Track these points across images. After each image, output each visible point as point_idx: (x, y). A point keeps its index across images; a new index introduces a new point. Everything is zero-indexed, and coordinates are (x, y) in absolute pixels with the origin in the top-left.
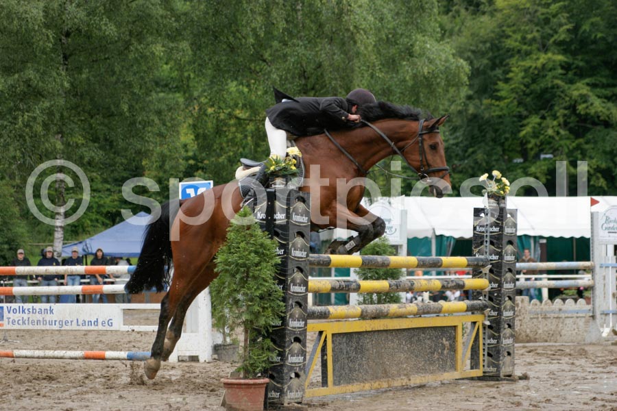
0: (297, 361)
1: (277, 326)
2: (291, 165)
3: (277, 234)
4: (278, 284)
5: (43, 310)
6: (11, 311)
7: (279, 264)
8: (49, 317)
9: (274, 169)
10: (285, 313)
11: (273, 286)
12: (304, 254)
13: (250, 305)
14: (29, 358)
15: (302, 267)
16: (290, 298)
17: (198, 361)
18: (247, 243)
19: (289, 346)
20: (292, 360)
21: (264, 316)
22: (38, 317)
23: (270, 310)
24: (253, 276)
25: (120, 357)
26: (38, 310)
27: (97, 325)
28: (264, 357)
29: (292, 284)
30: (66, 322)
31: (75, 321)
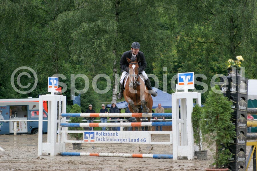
0: (242, 160)
1: (232, 143)
2: (239, 65)
3: (232, 98)
4: (232, 123)
5: (113, 134)
6: (98, 134)
7: (233, 113)
8: (116, 137)
9: (230, 67)
10: (236, 136)
11: (230, 124)
12: (245, 108)
13: (219, 133)
14: (107, 156)
15: (244, 114)
16: (238, 129)
17: (187, 159)
18: (217, 103)
19: (238, 153)
20: (239, 159)
21: (226, 138)
22: (111, 137)
23: (229, 135)
24: (220, 119)
25: (150, 157)
26: (110, 134)
27: (138, 141)
28: (226, 158)
29: (239, 123)
30: (124, 140)
31: (128, 139)
